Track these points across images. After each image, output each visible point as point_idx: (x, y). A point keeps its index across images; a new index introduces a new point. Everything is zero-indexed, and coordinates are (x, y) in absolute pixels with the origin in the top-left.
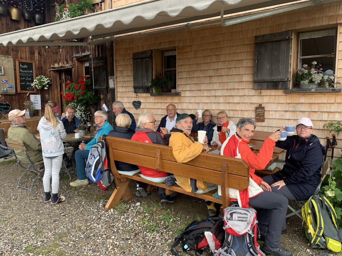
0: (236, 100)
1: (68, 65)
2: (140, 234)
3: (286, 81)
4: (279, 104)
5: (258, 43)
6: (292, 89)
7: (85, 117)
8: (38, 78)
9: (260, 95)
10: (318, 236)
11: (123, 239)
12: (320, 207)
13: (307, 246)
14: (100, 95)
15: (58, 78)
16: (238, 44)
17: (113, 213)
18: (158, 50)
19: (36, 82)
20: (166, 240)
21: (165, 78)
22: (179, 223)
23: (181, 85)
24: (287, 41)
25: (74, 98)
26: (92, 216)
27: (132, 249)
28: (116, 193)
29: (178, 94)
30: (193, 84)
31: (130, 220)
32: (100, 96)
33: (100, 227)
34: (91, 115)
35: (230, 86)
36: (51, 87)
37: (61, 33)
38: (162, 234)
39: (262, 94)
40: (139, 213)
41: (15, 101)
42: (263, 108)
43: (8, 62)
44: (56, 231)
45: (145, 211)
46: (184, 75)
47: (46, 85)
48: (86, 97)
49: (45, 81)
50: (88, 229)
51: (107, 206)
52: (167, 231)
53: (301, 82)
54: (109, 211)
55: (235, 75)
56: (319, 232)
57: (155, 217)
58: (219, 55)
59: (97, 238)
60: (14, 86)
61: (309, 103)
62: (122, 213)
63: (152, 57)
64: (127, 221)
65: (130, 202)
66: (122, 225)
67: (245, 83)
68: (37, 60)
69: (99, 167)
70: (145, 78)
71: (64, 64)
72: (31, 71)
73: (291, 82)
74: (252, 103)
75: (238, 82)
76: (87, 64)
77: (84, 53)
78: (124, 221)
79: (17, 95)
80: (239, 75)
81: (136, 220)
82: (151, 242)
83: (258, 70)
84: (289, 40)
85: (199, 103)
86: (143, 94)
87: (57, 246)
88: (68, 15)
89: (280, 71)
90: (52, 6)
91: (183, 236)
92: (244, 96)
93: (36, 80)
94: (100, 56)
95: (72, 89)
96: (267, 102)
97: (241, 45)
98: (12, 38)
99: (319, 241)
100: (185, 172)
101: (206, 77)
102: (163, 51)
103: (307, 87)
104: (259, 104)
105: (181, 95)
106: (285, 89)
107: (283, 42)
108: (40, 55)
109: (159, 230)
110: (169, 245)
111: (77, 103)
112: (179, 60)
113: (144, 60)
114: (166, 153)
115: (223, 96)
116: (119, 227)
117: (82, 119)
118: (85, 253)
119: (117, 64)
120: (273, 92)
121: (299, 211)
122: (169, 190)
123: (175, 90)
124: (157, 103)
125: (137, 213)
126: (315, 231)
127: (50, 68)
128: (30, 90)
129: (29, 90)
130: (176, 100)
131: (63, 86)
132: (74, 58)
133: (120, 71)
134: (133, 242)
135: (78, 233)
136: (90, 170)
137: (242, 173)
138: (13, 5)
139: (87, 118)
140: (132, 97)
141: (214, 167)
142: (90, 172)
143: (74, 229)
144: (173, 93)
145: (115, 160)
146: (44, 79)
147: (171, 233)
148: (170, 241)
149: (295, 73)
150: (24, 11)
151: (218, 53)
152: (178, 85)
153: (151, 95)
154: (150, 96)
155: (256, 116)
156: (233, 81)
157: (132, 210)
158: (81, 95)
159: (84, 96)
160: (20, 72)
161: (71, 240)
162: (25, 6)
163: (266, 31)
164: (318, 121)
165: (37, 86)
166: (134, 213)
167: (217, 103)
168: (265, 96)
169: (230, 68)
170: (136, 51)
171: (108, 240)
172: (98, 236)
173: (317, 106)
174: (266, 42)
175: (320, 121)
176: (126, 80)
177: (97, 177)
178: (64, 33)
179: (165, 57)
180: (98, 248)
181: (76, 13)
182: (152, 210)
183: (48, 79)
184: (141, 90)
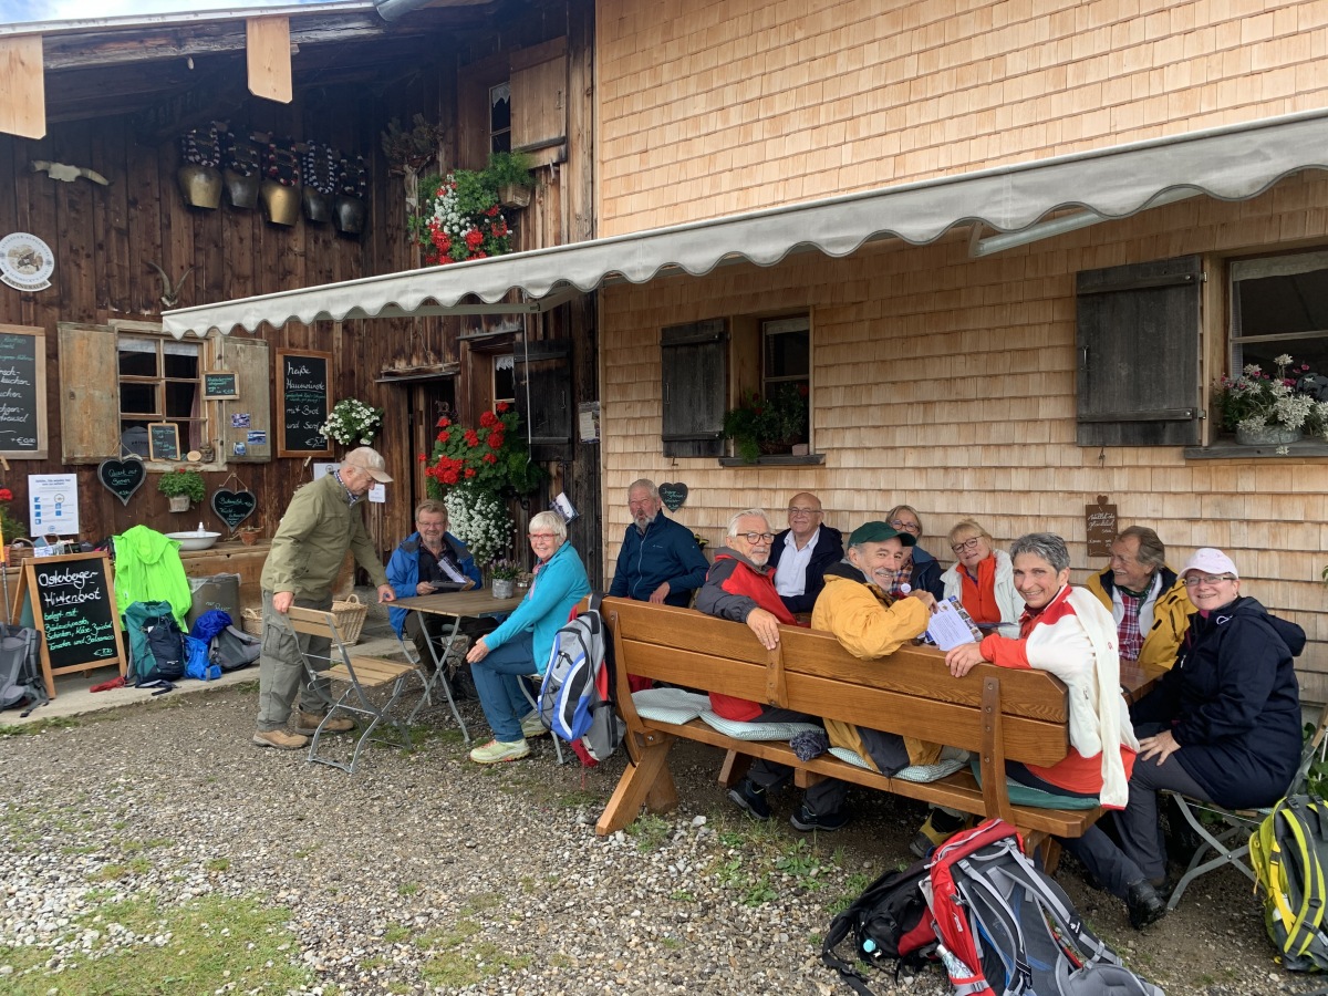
0: (1018, 481)
1: (440, 365)
2: (717, 906)
3: (1189, 420)
4: (1166, 497)
5: (1087, 295)
6: (1210, 445)
7: (498, 536)
8: (342, 407)
9: (1101, 466)
10: (1305, 928)
11: (668, 919)
12: (1313, 834)
13: (1269, 965)
14: (548, 464)
15: (404, 409)
16: (1021, 299)
17: (624, 845)
18: (745, 317)
19: (333, 420)
20: (804, 928)
21: (771, 407)
22: (840, 880)
23: (826, 429)
24: (1188, 288)
25: (463, 473)
26: (558, 852)
27: (701, 947)
28: (632, 781)
29: (814, 461)
30: (865, 427)
31: (681, 865)
32: (548, 468)
33: (591, 883)
34: (516, 531)
35: (997, 434)
36: (382, 440)
37: (491, 293)
38: (787, 909)
39: (1108, 463)
40: (706, 847)
41: (270, 484)
42: (1113, 509)
43: (253, 358)
44: (461, 890)
45: (725, 843)
46: (838, 398)
47: (367, 432)
48: (504, 471)
49: (364, 417)
50: (554, 887)
51: (604, 822)
52: (804, 901)
53: (1238, 422)
54: (611, 837)
55: (1011, 398)
56: (1310, 916)
57: (758, 861)
58: (956, 332)
59: (588, 913)
60: (268, 436)
61: (1273, 494)
62: (655, 845)
63: (728, 341)
64: (672, 868)
65: (672, 814)
66: (658, 880)
67: (1047, 424)
68: (338, 348)
69: (586, 692)
70: (704, 407)
71: (427, 361)
72: (321, 387)
73: (1206, 424)
74: (1072, 492)
75: (1023, 421)
76: (506, 362)
77: (497, 325)
78: (664, 868)
79: (276, 464)
80: (1025, 398)
81: (699, 866)
82: (755, 930)
83: (1089, 383)
84: (1194, 286)
85: (888, 490)
86: (692, 460)
87: (474, 929)
88: (453, 208)
89: (1167, 388)
90: (392, 174)
91: (859, 912)
92: (1046, 467)
93: (336, 416)
94: (552, 335)
95: (457, 447)
96: (1125, 488)
97: (1030, 301)
98: (332, 301)
99: (1310, 945)
100: (862, 711)
101: (909, 404)
102: (761, 321)
103: (1262, 438)
104: (1096, 496)
105: (824, 464)
106: (1187, 446)
107: (1172, 293)
108: (348, 331)
109: (778, 899)
110: (813, 941)
111: (476, 490)
112: (818, 350)
113: (701, 349)
114: (801, 651)
115: (974, 468)
116: (650, 884)
117: (489, 544)
118: (562, 952)
119: (609, 364)
120: (1145, 456)
121: (1240, 852)
122: (808, 772)
123: (805, 446)
124: (743, 489)
125: (699, 845)
126: (1296, 913)
127: (381, 375)
128: (316, 448)
129: (310, 448)
130: (807, 480)
131: (417, 433)
132: (462, 343)
133: (617, 384)
134: (700, 930)
135: (528, 898)
136: (555, 700)
137: (1047, 710)
138: (275, 179)
139: (505, 540)
140: (657, 471)
141: (957, 694)
142: (555, 707)
143: (512, 885)
144: (798, 458)
145: (631, 672)
146: (358, 412)
147: (817, 907)
148: (815, 930)
149: (1217, 393)
150: (308, 193)
151: (952, 328)
152: (815, 430)
153: (722, 464)
154: (717, 466)
155: (1089, 535)
156: (1006, 418)
157: (682, 837)
158: (487, 463)
159: (499, 468)
160: (287, 390)
161: (511, 917)
162: (311, 180)
163: (1113, 257)
164: (1306, 555)
165: (337, 433)
166: (691, 845)
167: (952, 491)
168: (1118, 467)
169: (996, 376)
170: (671, 321)
171: (622, 921)
172: (588, 909)
173: (1299, 503)
174: (1114, 292)
175: (1314, 552)
176: (638, 416)
177: (578, 723)
178: (501, 292)
179: (767, 337)
180: (597, 941)
181: (478, 199)
182: (748, 840)
183: (372, 410)
184: (688, 448)
